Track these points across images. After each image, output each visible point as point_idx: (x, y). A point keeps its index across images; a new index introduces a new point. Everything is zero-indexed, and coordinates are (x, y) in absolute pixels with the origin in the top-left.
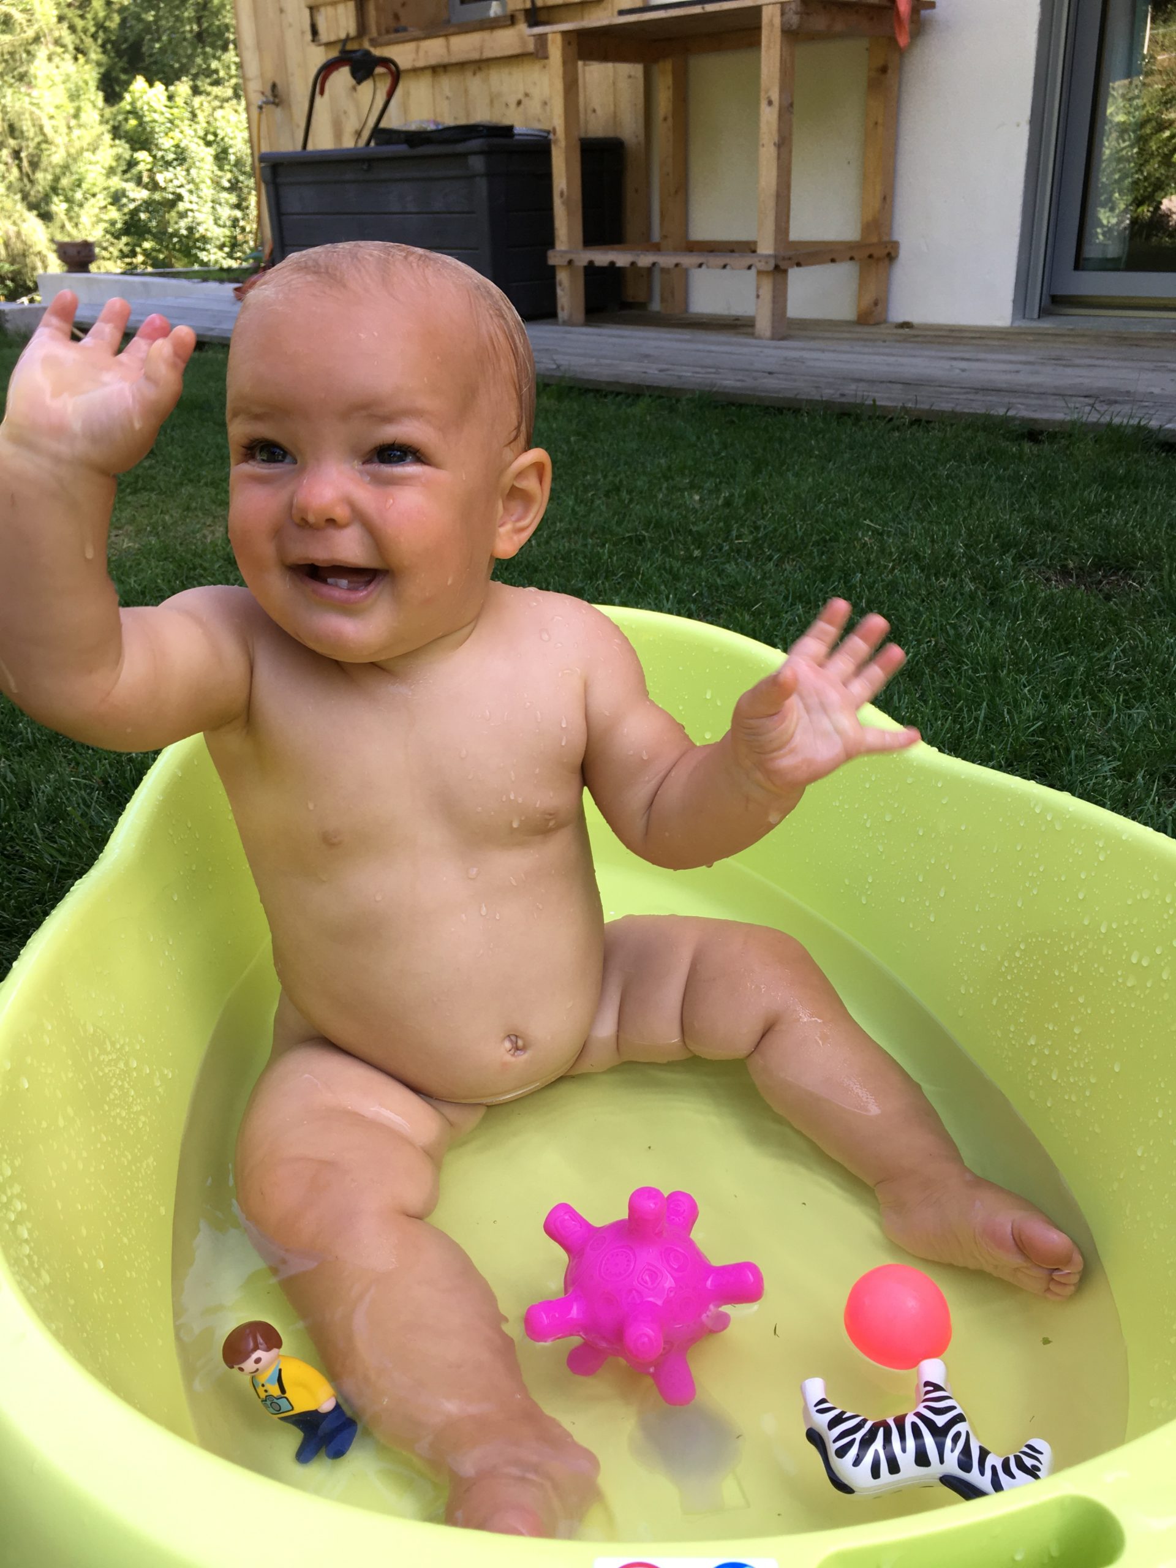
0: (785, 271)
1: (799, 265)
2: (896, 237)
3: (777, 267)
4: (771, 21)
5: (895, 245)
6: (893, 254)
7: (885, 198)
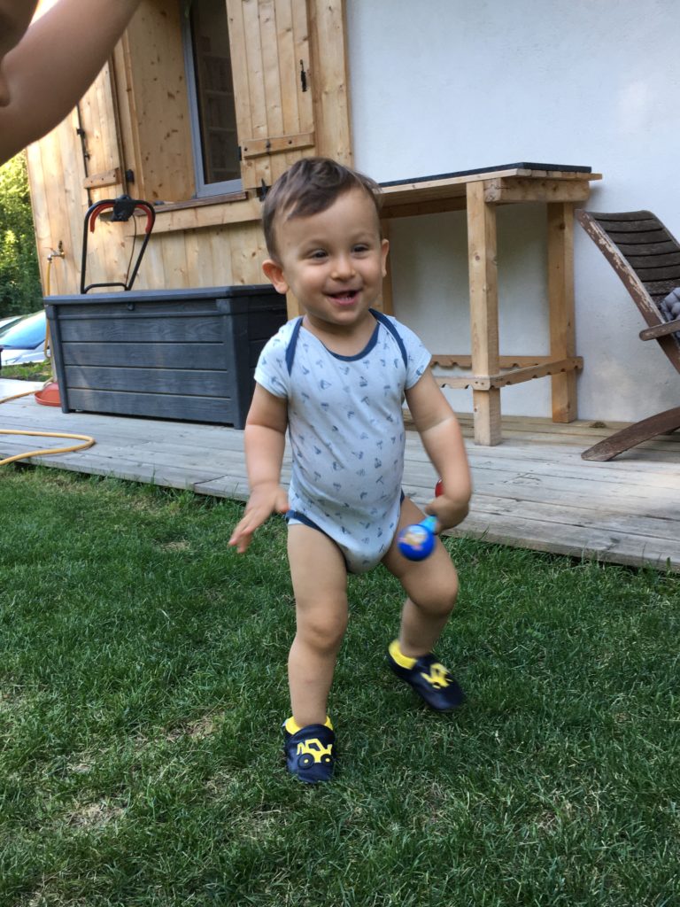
0: (498, 390)
1: (509, 383)
2: (579, 353)
3: (492, 387)
4: (475, 195)
5: (581, 359)
6: (580, 367)
7: (569, 324)
